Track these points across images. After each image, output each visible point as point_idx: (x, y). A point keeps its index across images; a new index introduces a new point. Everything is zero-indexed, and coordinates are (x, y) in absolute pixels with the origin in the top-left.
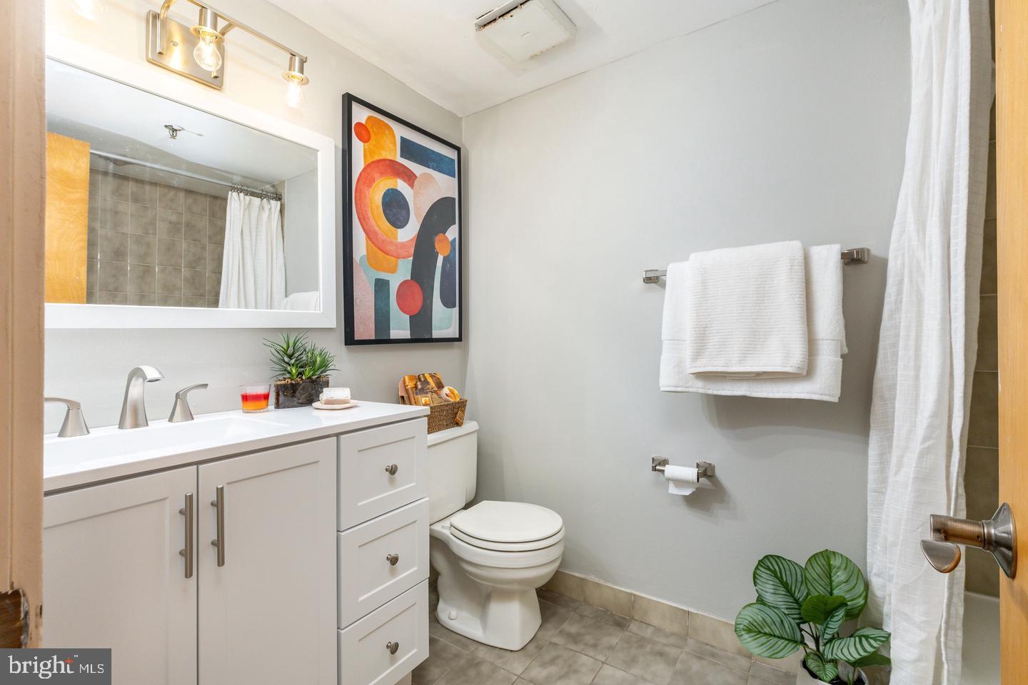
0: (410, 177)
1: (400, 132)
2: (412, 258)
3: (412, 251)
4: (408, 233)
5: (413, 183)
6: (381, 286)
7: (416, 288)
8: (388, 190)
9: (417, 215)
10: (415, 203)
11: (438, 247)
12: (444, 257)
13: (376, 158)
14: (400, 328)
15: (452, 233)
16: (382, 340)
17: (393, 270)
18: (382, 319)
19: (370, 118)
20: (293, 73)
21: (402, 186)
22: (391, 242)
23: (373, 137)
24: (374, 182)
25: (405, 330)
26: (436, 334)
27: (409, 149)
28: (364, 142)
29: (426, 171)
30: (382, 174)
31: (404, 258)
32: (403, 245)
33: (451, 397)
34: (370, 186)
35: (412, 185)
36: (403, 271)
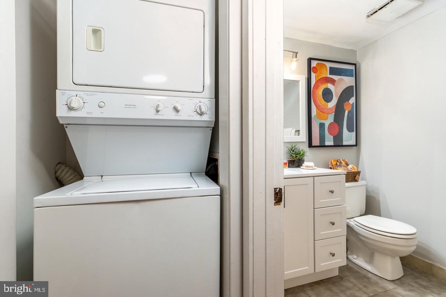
0: (333, 82)
1: (329, 65)
2: (334, 113)
3: (334, 110)
4: (332, 104)
5: (335, 83)
6: (322, 126)
7: (336, 125)
8: (324, 89)
9: (336, 96)
10: (335, 92)
11: (345, 107)
12: (348, 111)
13: (320, 78)
14: (329, 141)
15: (352, 100)
16: (322, 146)
17: (326, 119)
18: (322, 138)
19: (317, 64)
20: (293, 59)
21: (330, 86)
22: (326, 109)
23: (319, 71)
24: (319, 87)
25: (331, 141)
26: (345, 143)
27: (333, 71)
28: (315, 73)
29: (340, 78)
30: (322, 83)
31: (331, 114)
32: (330, 109)
33: (353, 169)
34: (317, 89)
35: (334, 85)
36: (330, 119)
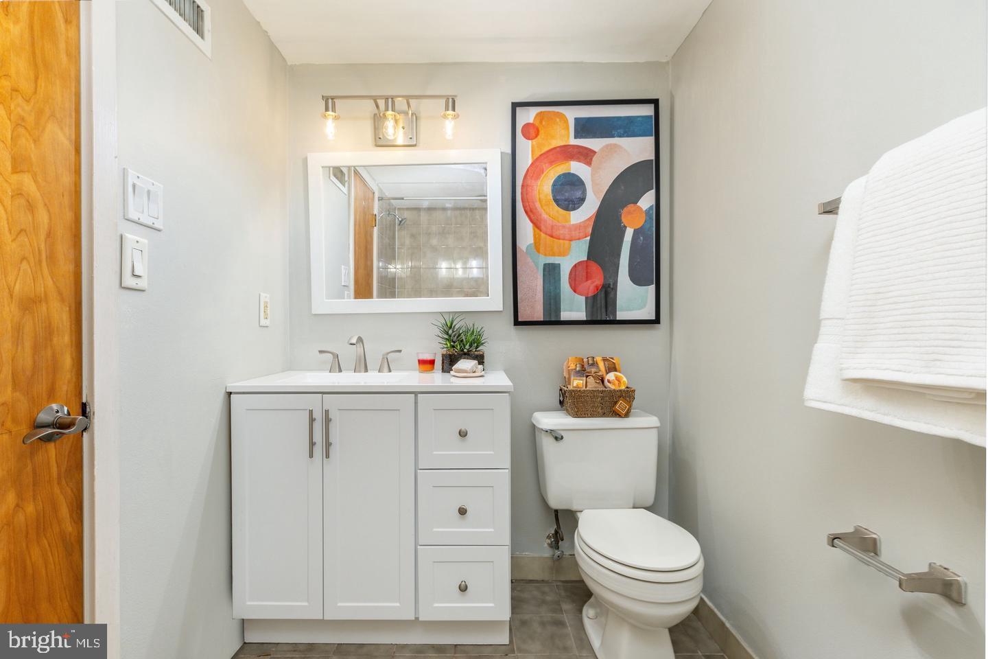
0: (586, 156)
1: (572, 114)
2: (589, 238)
3: (590, 230)
4: (585, 214)
5: (591, 159)
6: (551, 271)
7: (595, 267)
8: (559, 177)
9: (595, 193)
10: (592, 181)
11: (625, 220)
12: (635, 230)
13: (546, 149)
14: (574, 307)
15: (647, 201)
16: (552, 321)
17: (563, 253)
18: (552, 301)
19: (540, 114)
20: (448, 112)
21: (577, 168)
22: (564, 227)
23: (542, 132)
24: (543, 173)
25: (578, 311)
26: (621, 316)
27: (585, 128)
28: (532, 139)
29: (607, 143)
30: (551, 163)
31: (579, 239)
32: (578, 227)
34: (538, 178)
35: (589, 163)
36: (579, 252)
